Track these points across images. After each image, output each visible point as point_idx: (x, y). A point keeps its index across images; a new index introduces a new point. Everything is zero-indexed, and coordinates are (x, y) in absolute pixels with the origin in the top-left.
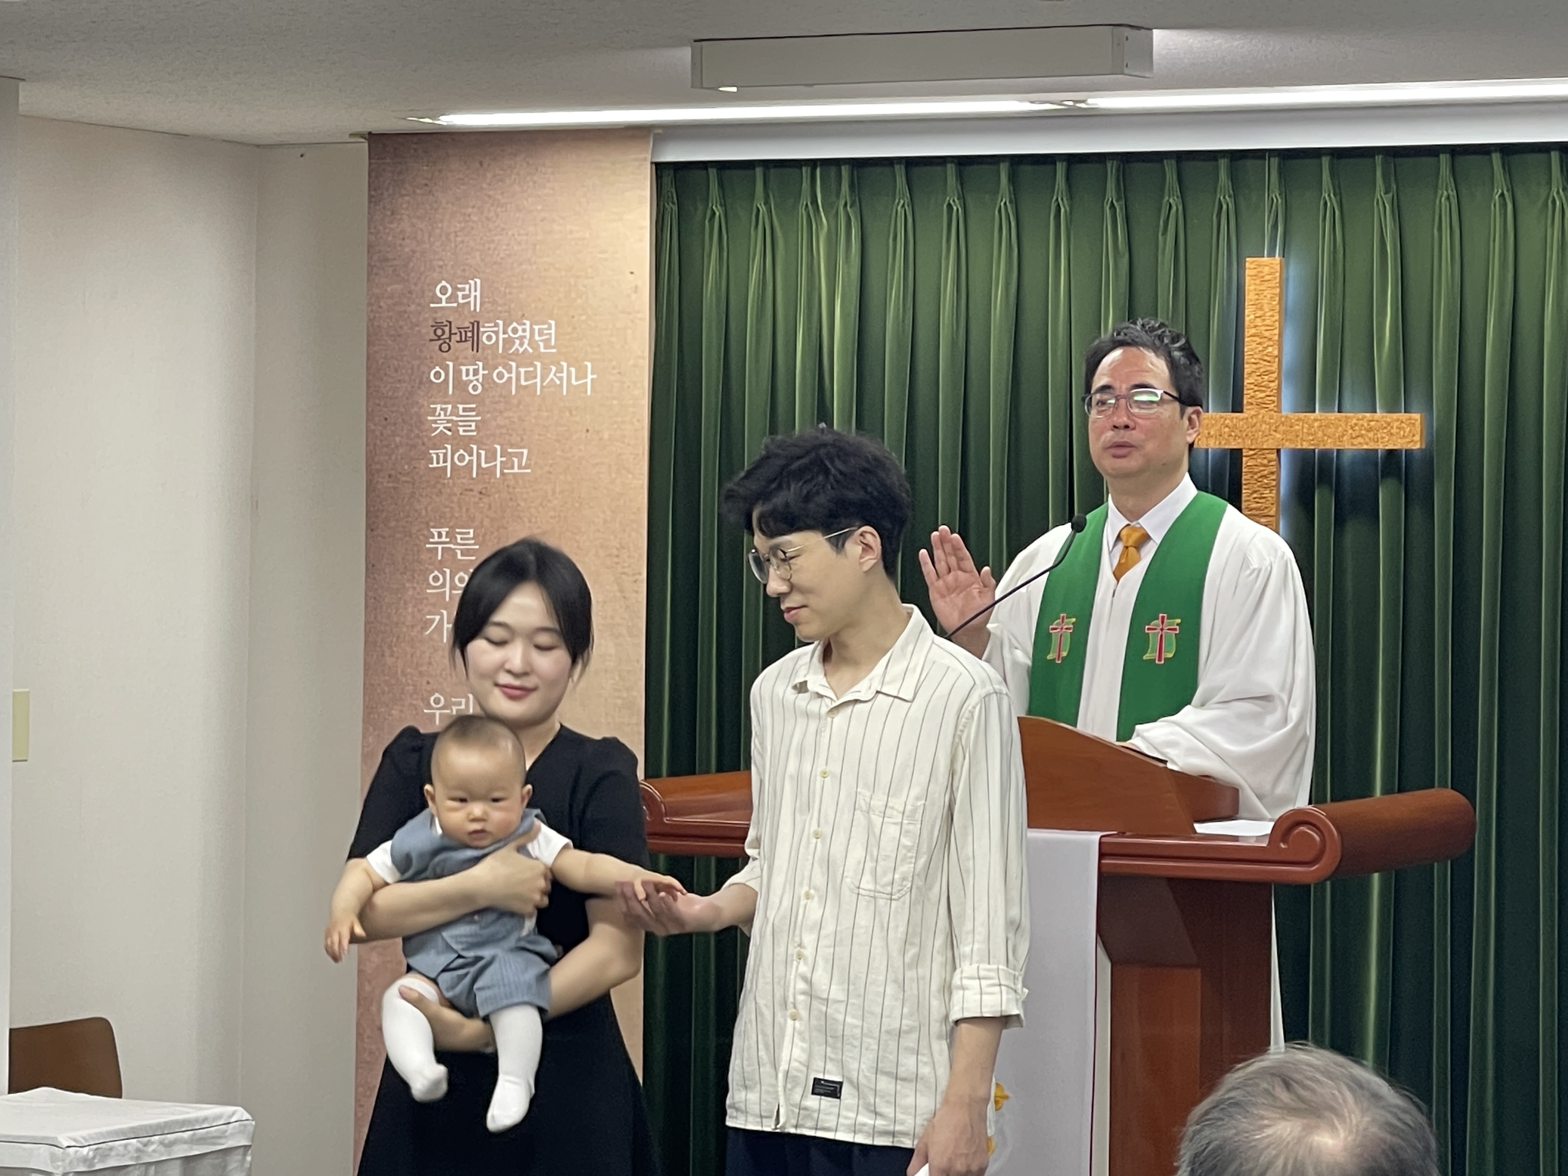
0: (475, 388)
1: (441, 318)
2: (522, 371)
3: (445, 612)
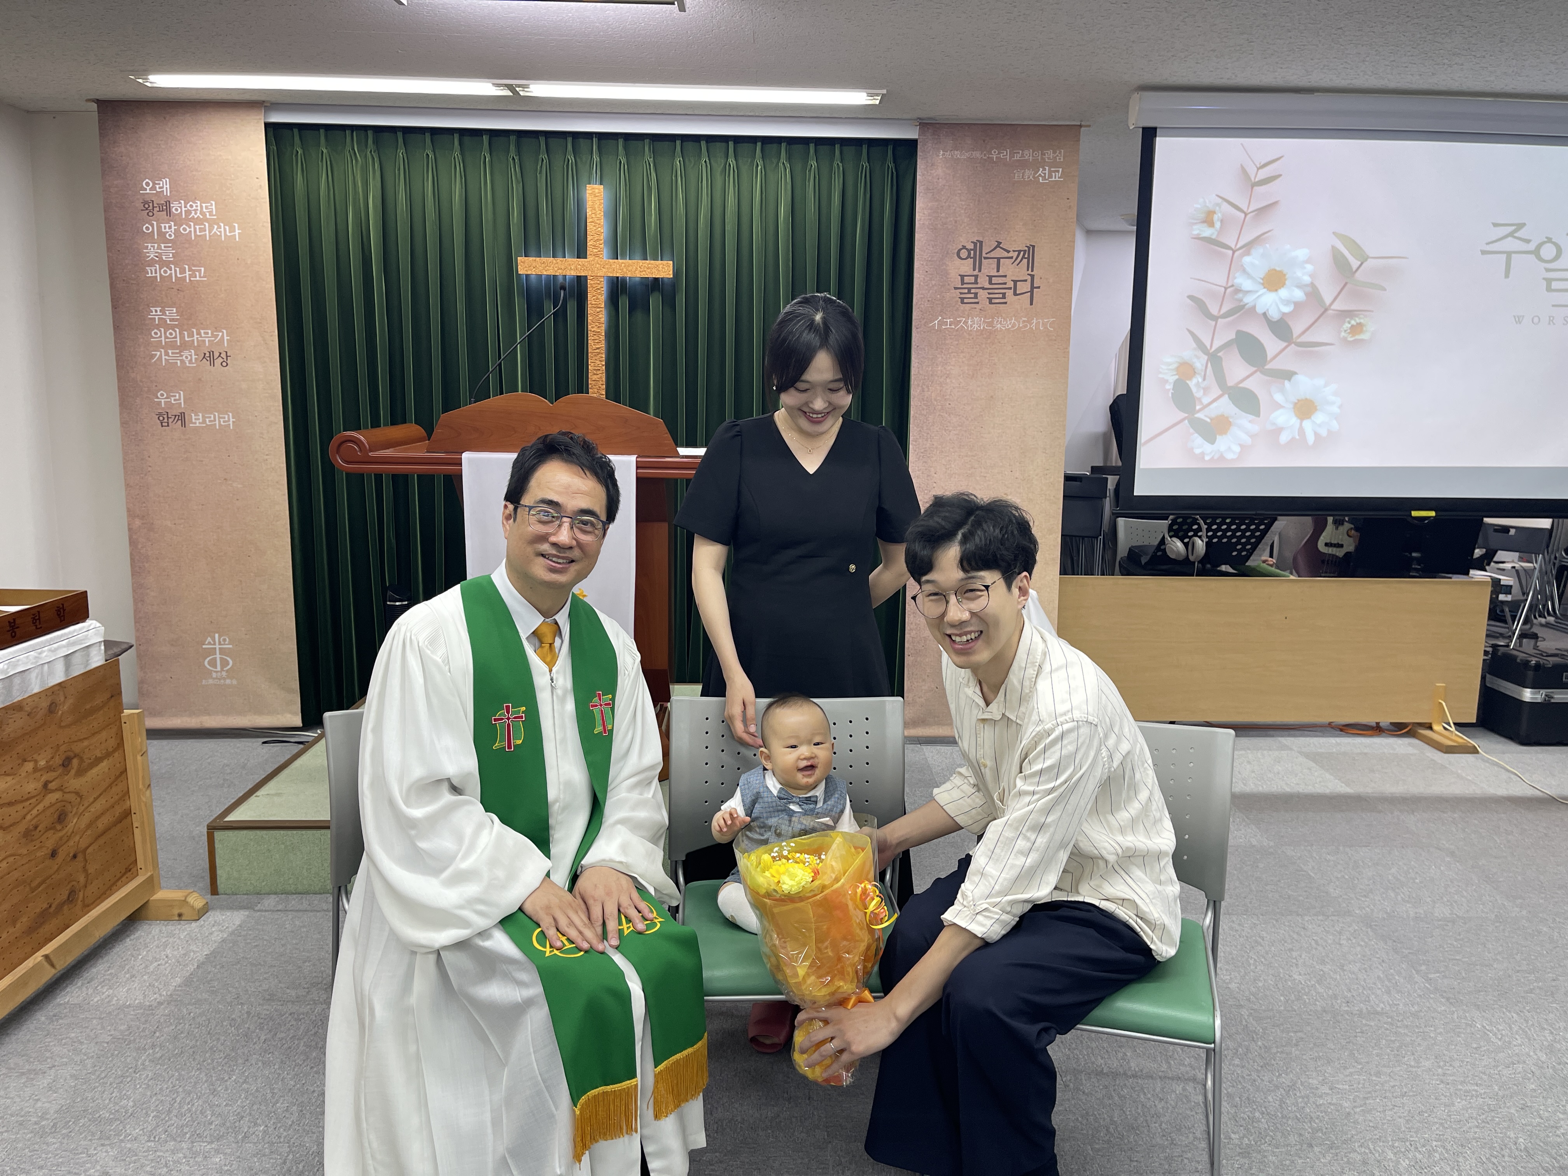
0: (170, 236)
1: (147, 198)
2: (197, 227)
3: (163, 350)
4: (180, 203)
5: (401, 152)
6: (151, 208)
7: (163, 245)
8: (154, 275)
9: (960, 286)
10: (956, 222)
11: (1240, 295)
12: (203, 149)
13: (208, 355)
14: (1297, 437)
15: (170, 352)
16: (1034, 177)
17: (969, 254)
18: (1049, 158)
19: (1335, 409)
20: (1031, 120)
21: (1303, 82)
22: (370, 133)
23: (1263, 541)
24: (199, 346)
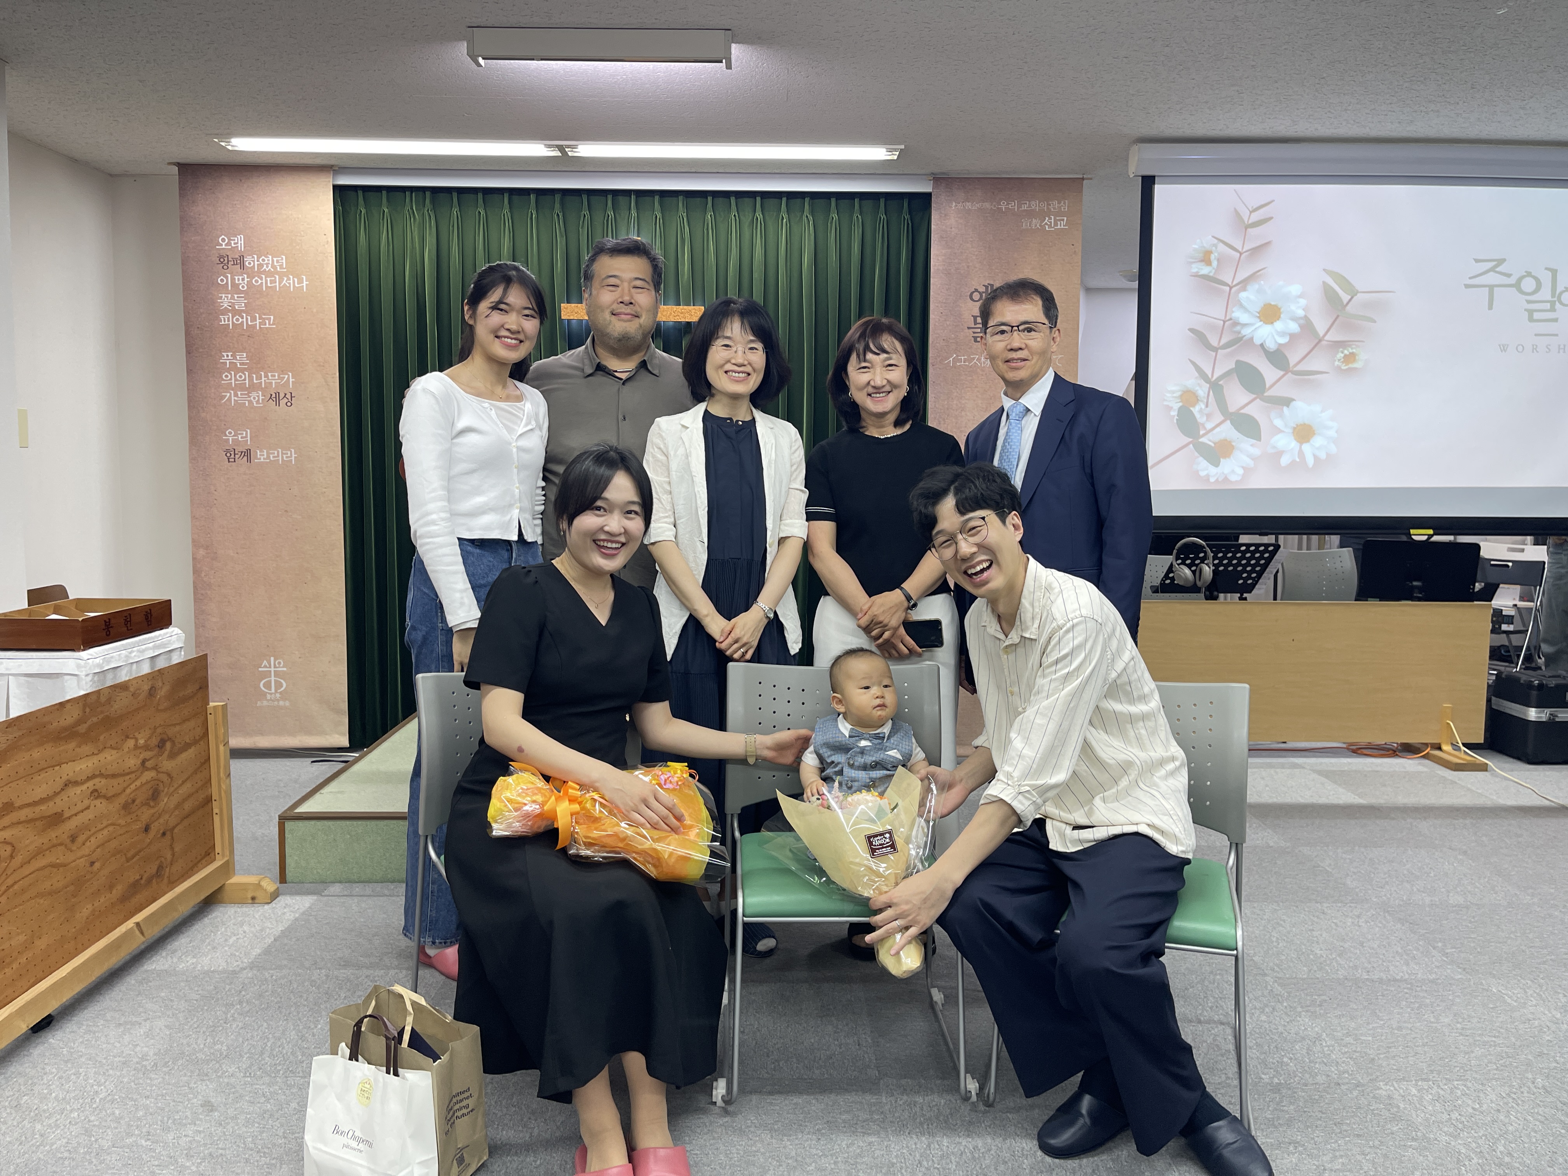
0: (243, 287)
1: (223, 253)
2: (268, 279)
3: (232, 392)
4: (253, 257)
5: (455, 211)
6: (226, 261)
7: (236, 296)
8: (226, 322)
9: (973, 326)
10: (968, 267)
11: (1238, 328)
12: (275, 208)
13: (274, 395)
14: (1298, 460)
15: (239, 393)
16: (1040, 225)
17: (981, 296)
18: (1054, 208)
19: (1332, 433)
20: (1037, 173)
21: (1291, 132)
22: (428, 194)
23: (1267, 570)
24: (266, 387)
